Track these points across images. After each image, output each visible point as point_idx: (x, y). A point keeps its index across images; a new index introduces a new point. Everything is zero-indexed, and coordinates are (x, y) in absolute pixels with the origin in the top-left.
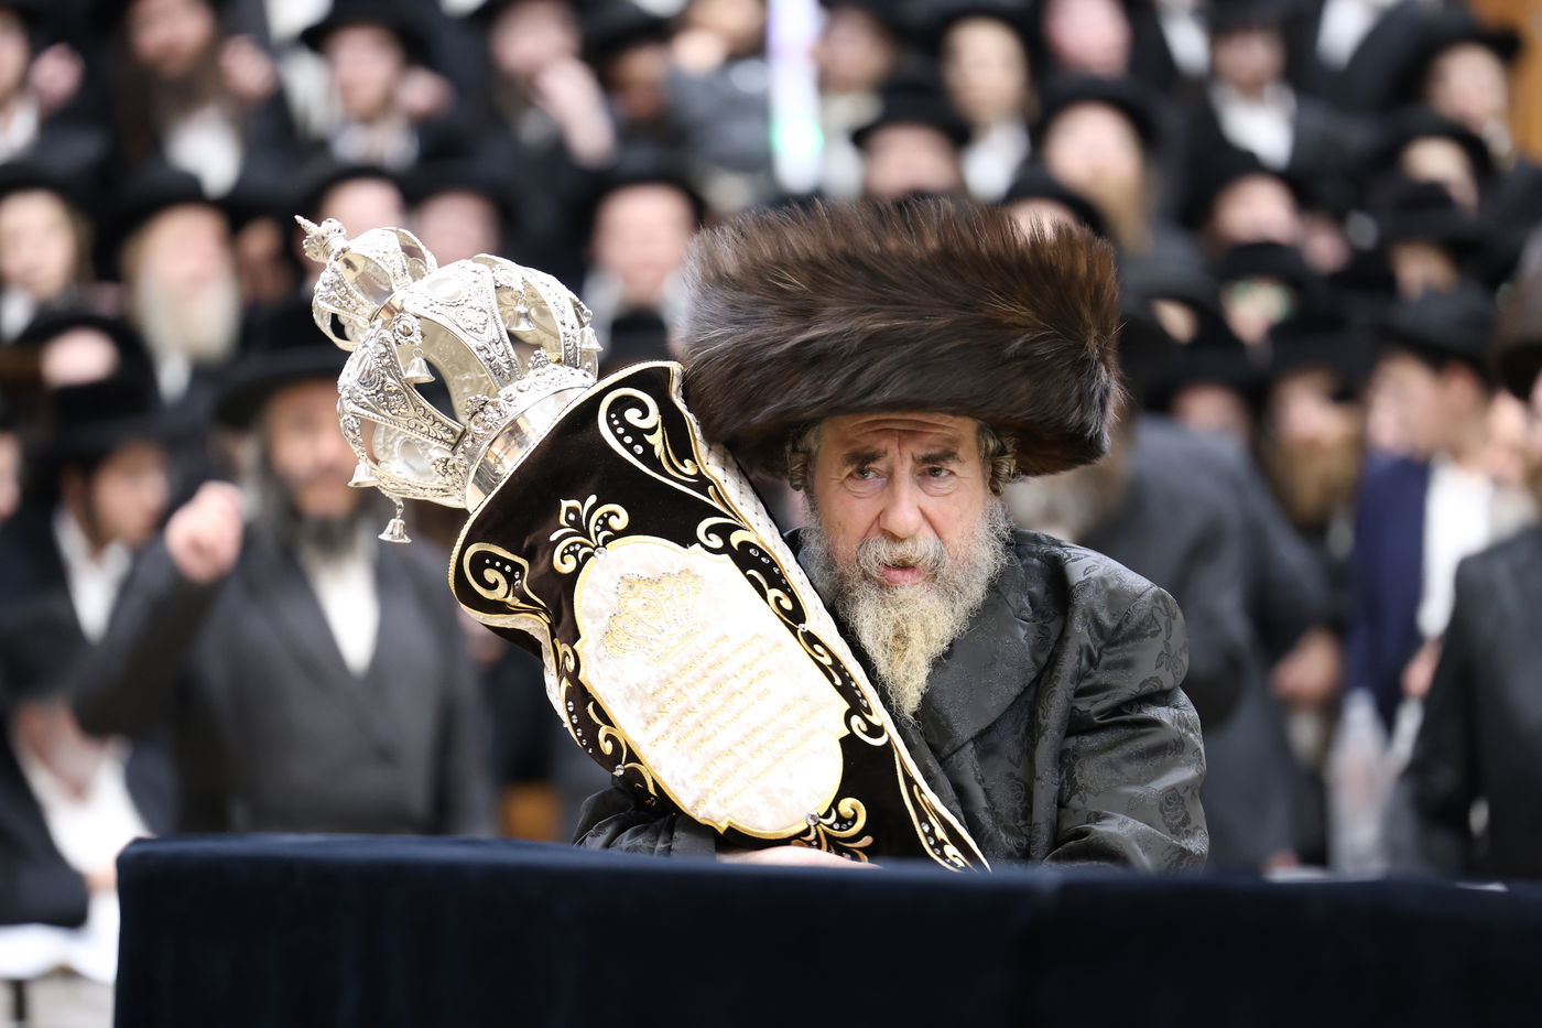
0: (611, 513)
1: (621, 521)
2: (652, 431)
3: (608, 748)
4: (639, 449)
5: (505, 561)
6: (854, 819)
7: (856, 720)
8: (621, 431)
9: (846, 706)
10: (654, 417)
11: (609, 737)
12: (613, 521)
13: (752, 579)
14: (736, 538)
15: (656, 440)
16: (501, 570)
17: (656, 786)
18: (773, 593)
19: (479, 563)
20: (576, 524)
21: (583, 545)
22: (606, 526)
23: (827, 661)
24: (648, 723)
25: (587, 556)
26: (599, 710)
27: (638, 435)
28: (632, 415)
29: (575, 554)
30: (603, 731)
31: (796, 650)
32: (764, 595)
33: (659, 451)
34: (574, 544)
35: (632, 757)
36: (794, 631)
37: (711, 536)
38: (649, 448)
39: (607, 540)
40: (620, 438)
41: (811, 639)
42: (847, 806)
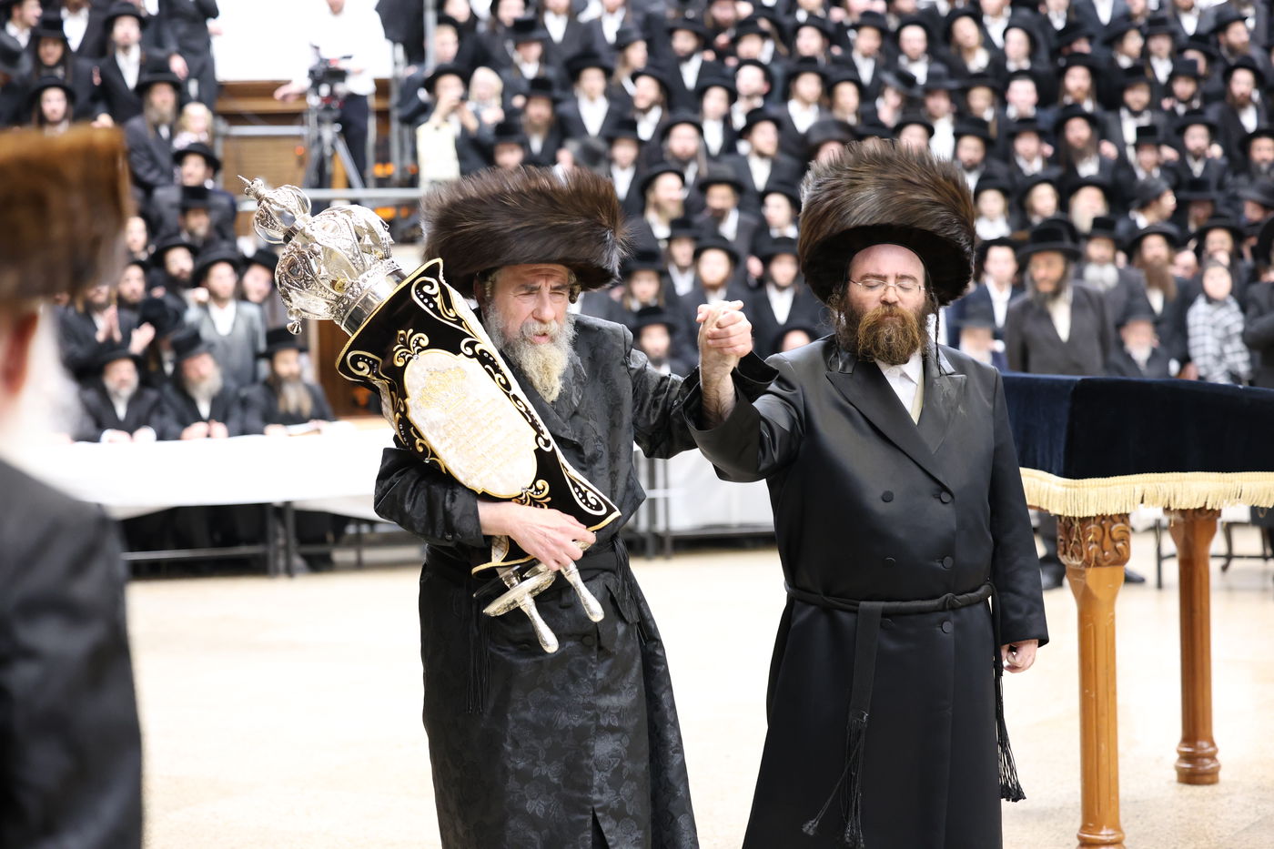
0: (420, 338)
1: (425, 342)
2: (436, 296)
3: (421, 449)
4: (431, 305)
5: (369, 359)
6: (543, 490)
7: (540, 440)
8: (422, 296)
9: (536, 433)
10: (437, 289)
11: (421, 444)
12: (421, 342)
13: (487, 370)
14: (477, 348)
15: (438, 300)
16: (367, 363)
17: (446, 469)
18: (497, 376)
19: (355, 359)
20: (403, 343)
21: (407, 353)
22: (418, 344)
23: (523, 409)
24: (442, 440)
25: (410, 359)
26: (416, 431)
27: (430, 297)
28: (426, 289)
29: (404, 357)
30: (418, 441)
31: (510, 404)
32: (493, 378)
33: (439, 306)
34: (403, 353)
35: (434, 455)
36: (508, 395)
37: (467, 348)
38: (435, 304)
39: (419, 351)
40: (422, 300)
41: (516, 398)
42: (540, 483)
